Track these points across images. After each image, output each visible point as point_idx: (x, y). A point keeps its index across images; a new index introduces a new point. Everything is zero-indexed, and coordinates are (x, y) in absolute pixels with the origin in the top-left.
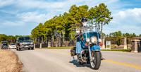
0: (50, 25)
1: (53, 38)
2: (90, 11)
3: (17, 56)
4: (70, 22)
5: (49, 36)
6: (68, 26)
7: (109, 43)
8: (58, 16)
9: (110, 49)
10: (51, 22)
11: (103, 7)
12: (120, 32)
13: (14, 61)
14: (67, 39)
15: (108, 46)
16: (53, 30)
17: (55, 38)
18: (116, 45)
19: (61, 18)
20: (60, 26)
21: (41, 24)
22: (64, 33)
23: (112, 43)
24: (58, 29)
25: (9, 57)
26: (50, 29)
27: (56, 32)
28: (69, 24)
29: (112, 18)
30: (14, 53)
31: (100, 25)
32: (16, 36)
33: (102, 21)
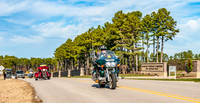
0: (83, 42)
1: (88, 62)
2: (144, 20)
3: (33, 88)
4: (113, 37)
5: (82, 59)
6: (111, 43)
7: (173, 69)
8: (96, 27)
9: (174, 77)
10: (85, 36)
11: (164, 14)
12: (190, 52)
13: (29, 97)
15: (173, 74)
16: (88, 49)
17: (90, 62)
18: (184, 72)
20: (99, 44)
21: (69, 40)
23: (178, 69)
24: (96, 47)
25: (22, 91)
26: (83, 48)
27: (93, 52)
28: (113, 40)
29: (177, 31)
30: (29, 84)
31: (160, 41)
32: (32, 59)
33: (163, 36)
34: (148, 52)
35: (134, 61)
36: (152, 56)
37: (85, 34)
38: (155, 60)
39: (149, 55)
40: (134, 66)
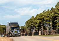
1: (43, 28)
5: (40, 26)
6: (54, 18)
22: (51, 24)
26: (40, 21)
28: (55, 17)
37: (41, 14)
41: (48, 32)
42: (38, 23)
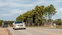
1: (27, 22)
2: (45, 9)
3: (9, 31)
4: (35, 14)
6: (34, 16)
8: (29, 11)
9: (55, 27)
10: (26, 14)
11: (52, 6)
12: (60, 19)
14: (33, 23)
16: (27, 18)
17: (28, 22)
18: (58, 26)
19: (31, 12)
20: (30, 16)
21: (21, 15)
22: (32, 19)
23: (56, 25)
24: (29, 17)
26: (25, 17)
27: (28, 19)
29: (56, 12)
30: (8, 29)
31: (51, 15)
32: (9, 21)
33: (51, 14)
34: (46, 19)
35: (42, 22)
36: (48, 20)
38: (49, 21)
39: (47, 20)
40: (42, 24)
41: (30, 25)
42: (24, 19)
